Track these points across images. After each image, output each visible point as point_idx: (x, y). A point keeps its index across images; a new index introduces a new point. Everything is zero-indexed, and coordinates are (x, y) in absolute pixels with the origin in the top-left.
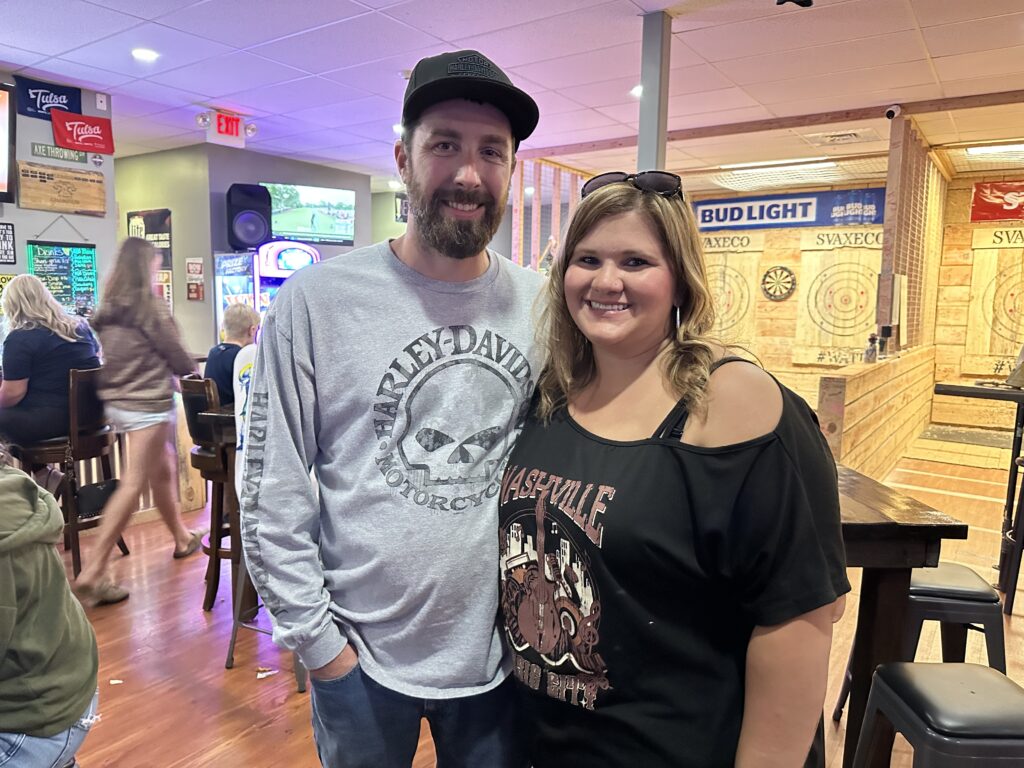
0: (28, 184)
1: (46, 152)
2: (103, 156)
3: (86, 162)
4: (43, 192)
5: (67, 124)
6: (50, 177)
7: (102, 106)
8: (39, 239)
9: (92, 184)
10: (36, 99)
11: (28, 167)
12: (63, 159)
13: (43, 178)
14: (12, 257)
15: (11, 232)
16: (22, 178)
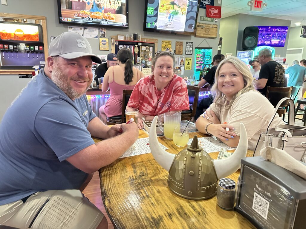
0: (198, 29)
1: (203, 19)
2: (218, 19)
3: (213, 21)
4: (202, 32)
5: (210, 9)
6: (204, 27)
7: (219, 2)
8: (198, 47)
9: (214, 28)
10: (203, 2)
11: (199, 24)
12: (208, 21)
13: (202, 27)
14: (191, 53)
15: (192, 45)
16: (197, 28)
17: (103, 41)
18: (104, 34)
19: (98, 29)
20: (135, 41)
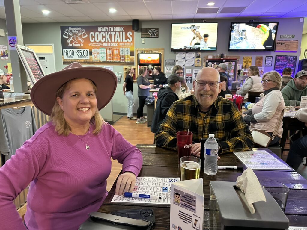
1: (284, 37)
3: (294, 38)
4: (281, 48)
6: (284, 43)
7: (301, 21)
9: (295, 44)
11: (278, 42)
12: (288, 38)
13: (282, 44)
14: (271, 65)
15: (271, 58)
16: (276, 44)
17: (197, 60)
18: (199, 55)
19: (195, 53)
20: (221, 59)
